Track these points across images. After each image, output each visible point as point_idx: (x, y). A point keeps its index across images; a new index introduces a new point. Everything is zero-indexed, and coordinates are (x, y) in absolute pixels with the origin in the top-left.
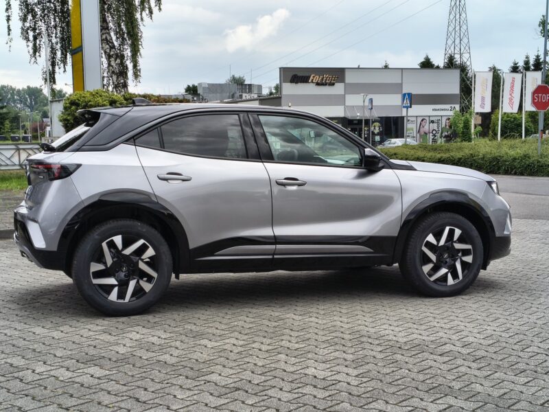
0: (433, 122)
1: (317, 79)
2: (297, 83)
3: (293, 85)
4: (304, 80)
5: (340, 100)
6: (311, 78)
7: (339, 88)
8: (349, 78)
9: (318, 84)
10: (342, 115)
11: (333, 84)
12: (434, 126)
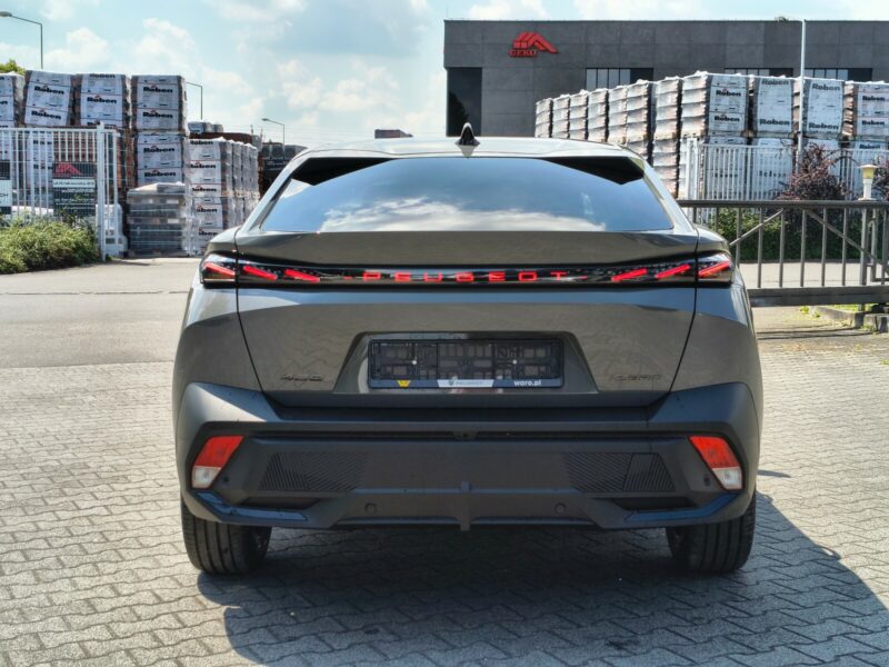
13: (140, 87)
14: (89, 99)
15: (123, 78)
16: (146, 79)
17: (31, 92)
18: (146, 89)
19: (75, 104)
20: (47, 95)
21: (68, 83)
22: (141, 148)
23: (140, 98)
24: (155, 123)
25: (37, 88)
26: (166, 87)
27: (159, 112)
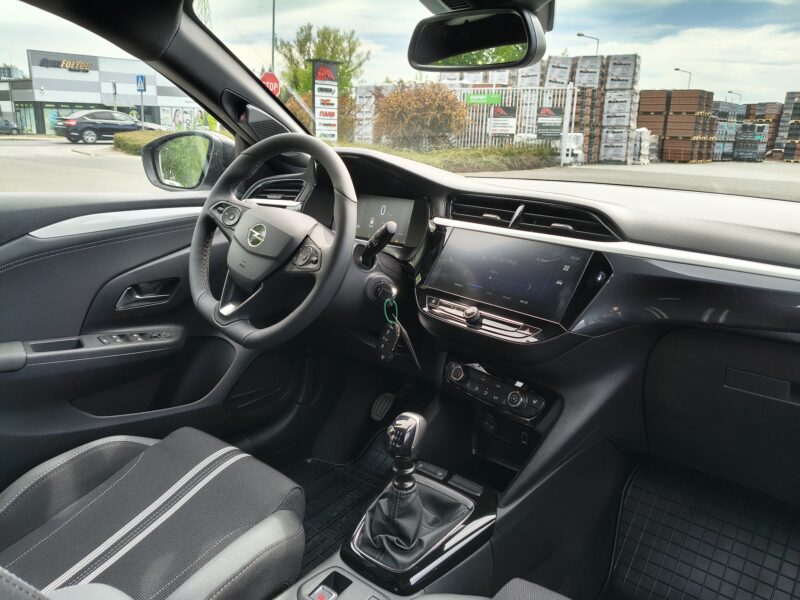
0: (186, 113)
1: (69, 65)
2: (47, 67)
3: (44, 68)
4: (56, 64)
5: (96, 87)
6: (63, 63)
7: (92, 76)
8: (103, 67)
9: (70, 70)
10: (99, 101)
11: (87, 71)
12: (187, 116)
13: (611, 63)
14: (581, 72)
15: (602, 57)
16: (616, 57)
17: (550, 69)
18: (614, 64)
19: (572, 75)
20: (558, 70)
21: (570, 62)
22: (607, 101)
23: (610, 70)
24: (617, 85)
25: (553, 66)
26: (628, 62)
27: (621, 78)
